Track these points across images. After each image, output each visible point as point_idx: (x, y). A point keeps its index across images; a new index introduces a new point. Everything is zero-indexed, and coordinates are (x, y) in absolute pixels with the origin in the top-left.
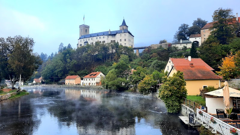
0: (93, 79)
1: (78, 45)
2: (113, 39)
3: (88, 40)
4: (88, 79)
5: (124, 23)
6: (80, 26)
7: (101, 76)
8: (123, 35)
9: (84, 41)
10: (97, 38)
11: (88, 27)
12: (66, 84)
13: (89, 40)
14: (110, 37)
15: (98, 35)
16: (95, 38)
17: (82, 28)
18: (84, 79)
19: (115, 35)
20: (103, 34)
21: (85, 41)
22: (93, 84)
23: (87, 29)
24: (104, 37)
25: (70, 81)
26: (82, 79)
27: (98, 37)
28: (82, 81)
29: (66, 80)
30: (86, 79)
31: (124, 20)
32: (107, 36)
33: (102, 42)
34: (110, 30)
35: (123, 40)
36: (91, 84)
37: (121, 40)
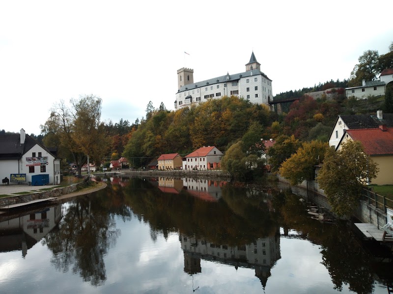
1: (176, 102)
2: (234, 88)
3: (191, 94)
4: (194, 159)
5: (253, 59)
6: (178, 71)
7: (215, 153)
8: (252, 79)
9: (185, 95)
10: (206, 89)
11: (191, 72)
12: (159, 168)
13: (194, 93)
14: (229, 85)
15: (208, 84)
16: (203, 89)
17: (182, 74)
18: (187, 160)
19: (237, 81)
20: (218, 81)
21: (187, 95)
22: (203, 167)
23: (189, 74)
24: (218, 87)
25: (165, 163)
26: (185, 159)
27: (209, 87)
28: (184, 163)
29: (159, 162)
30: (190, 160)
31: (253, 53)
32: (223, 84)
33: (215, 95)
34: (228, 74)
35: (252, 89)
36: (200, 167)
37: (248, 89)
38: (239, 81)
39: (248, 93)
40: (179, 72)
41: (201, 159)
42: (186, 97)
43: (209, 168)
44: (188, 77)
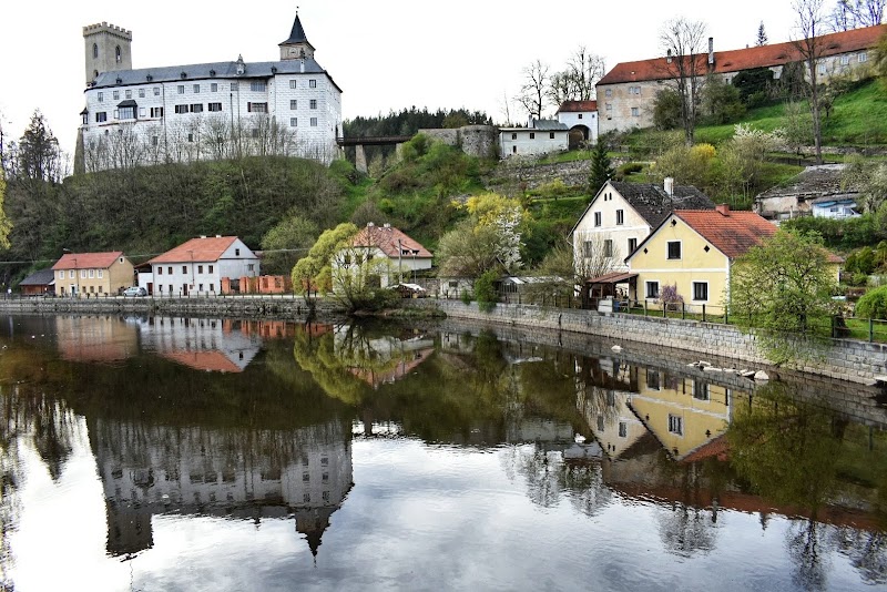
0: (206, 268)
1: (85, 113)
2: (258, 98)
3: (135, 97)
4: (178, 269)
5: (298, 33)
6: (86, 29)
7: (237, 254)
8: (302, 81)
9: (116, 97)
10: (181, 89)
11: (126, 37)
12: (58, 291)
13: (142, 96)
14: (245, 88)
15: (184, 75)
16: (172, 88)
17: (100, 40)
18: (155, 268)
19: (265, 80)
20: (212, 73)
21: (123, 98)
22: (206, 288)
23: (122, 43)
24: (214, 88)
25: (80, 277)
26: (148, 269)
27: (188, 85)
28: (144, 278)
29: (57, 275)
30: (165, 269)
31: (297, 19)
32: (229, 82)
33: (206, 107)
34: (241, 59)
35: (303, 104)
36: (197, 288)
37: (293, 103)
38: (271, 81)
39: (294, 114)
40: (91, 33)
41: (200, 267)
42: (119, 102)
43: (226, 290)
44: (118, 48)
